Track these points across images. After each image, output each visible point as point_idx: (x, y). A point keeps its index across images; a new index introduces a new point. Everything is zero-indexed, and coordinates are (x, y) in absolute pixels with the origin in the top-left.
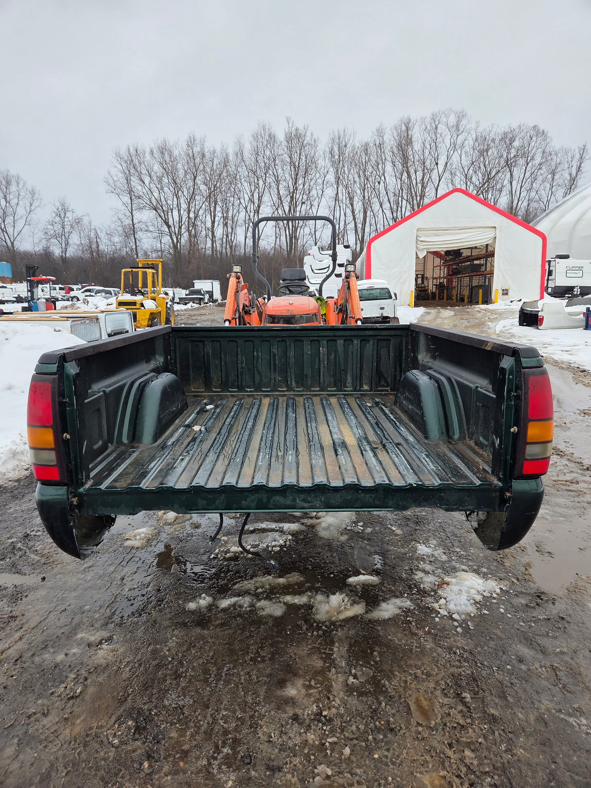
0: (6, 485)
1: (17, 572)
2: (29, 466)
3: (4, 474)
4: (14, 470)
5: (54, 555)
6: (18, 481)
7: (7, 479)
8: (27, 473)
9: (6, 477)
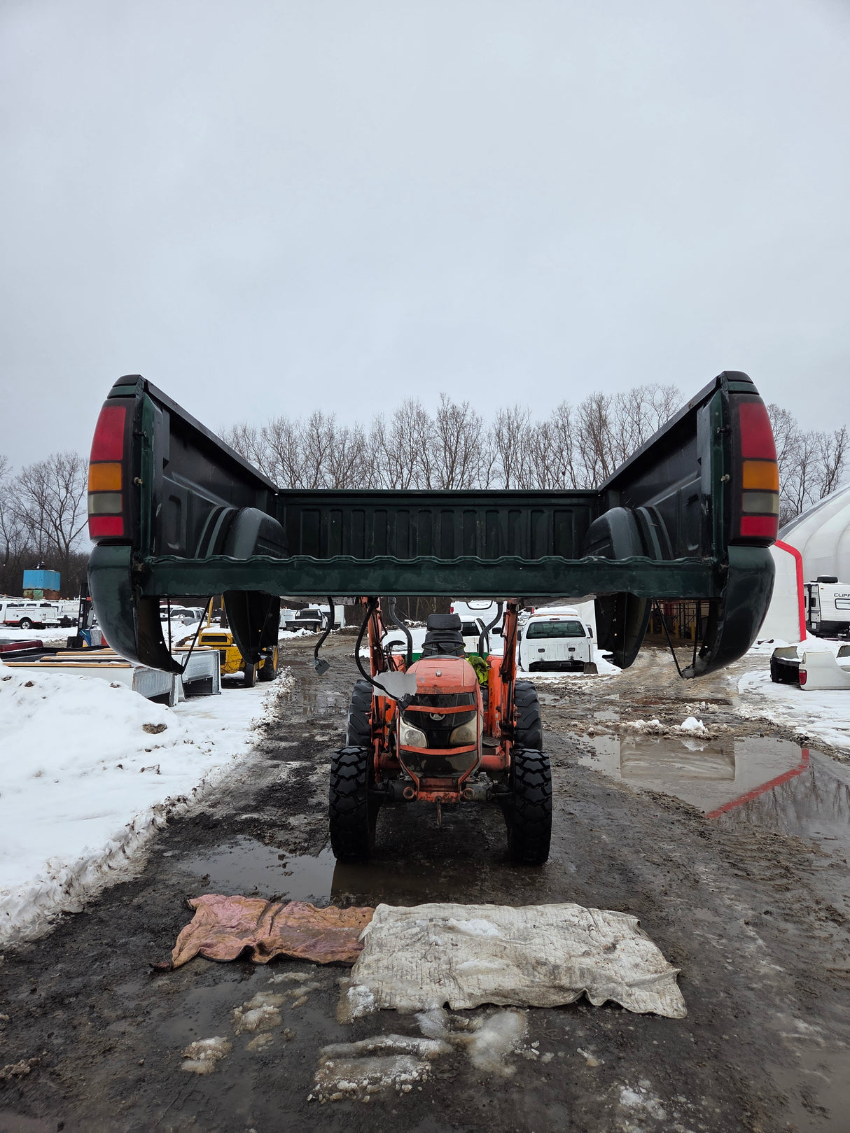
0: (19, 950)
2: (54, 916)
3: (19, 930)
4: (33, 922)
5: (79, 1083)
6: (37, 942)
7: (22, 938)
8: (50, 928)
9: (22, 934)
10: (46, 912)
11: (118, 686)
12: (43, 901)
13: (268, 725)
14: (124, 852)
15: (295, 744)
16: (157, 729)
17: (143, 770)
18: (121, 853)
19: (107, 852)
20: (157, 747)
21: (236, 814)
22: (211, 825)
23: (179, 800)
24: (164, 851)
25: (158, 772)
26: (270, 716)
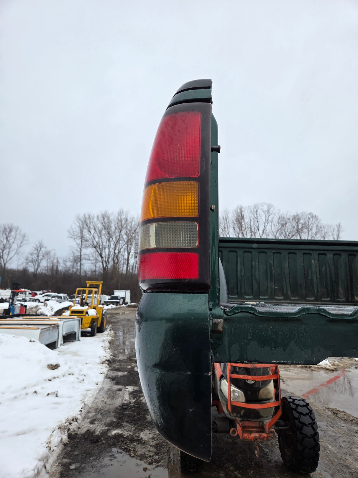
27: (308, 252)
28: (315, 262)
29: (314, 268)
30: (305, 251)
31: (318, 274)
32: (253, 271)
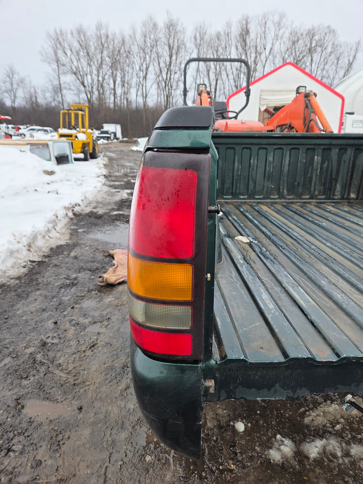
0: (9, 283)
1: (48, 398)
2: (25, 264)
3: (5, 272)
4: (13, 267)
6: (19, 278)
7: (8, 276)
8: (25, 270)
9: (7, 274)
10: (20, 261)
11: (24, 151)
12: (16, 255)
13: (105, 175)
14: (55, 229)
15: (122, 183)
16: (52, 173)
17: (49, 192)
18: (54, 230)
19: (47, 229)
20: (53, 182)
21: (109, 212)
22: (98, 217)
23: (76, 205)
24: (78, 229)
25: (57, 193)
26: (104, 172)
27: (312, 147)
28: (317, 158)
29: (315, 165)
30: (309, 147)
31: (318, 171)
32: (250, 170)
